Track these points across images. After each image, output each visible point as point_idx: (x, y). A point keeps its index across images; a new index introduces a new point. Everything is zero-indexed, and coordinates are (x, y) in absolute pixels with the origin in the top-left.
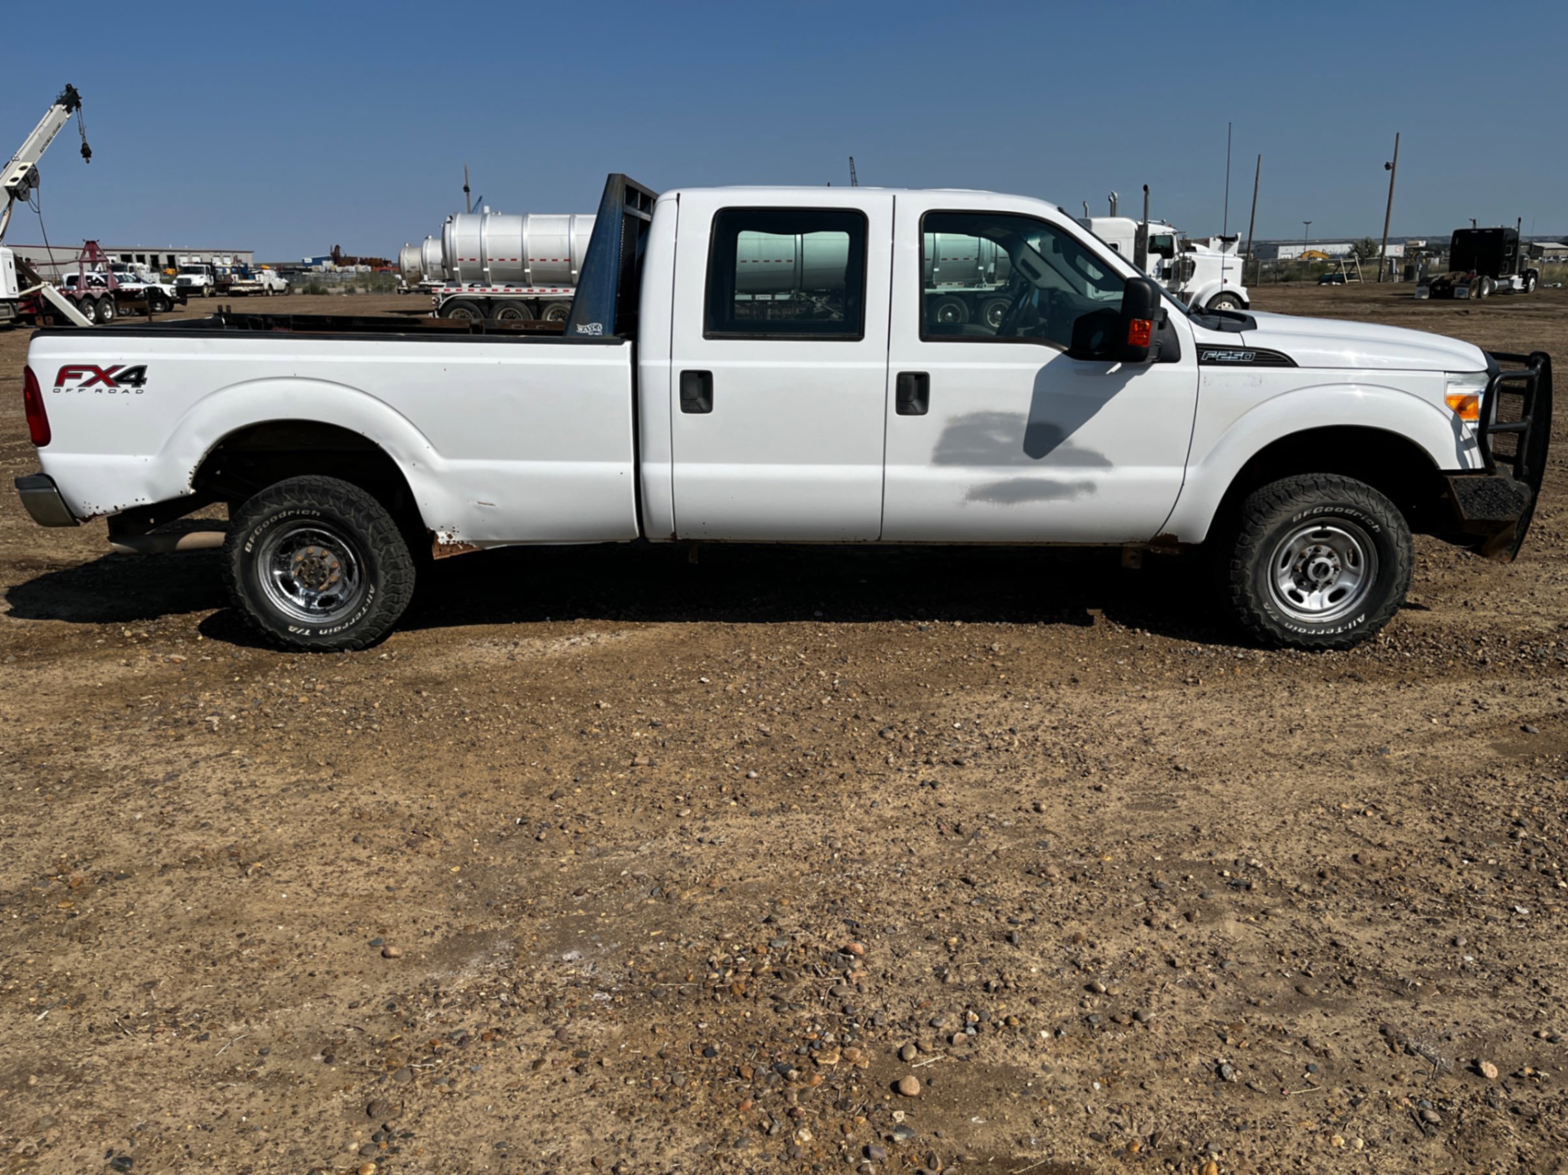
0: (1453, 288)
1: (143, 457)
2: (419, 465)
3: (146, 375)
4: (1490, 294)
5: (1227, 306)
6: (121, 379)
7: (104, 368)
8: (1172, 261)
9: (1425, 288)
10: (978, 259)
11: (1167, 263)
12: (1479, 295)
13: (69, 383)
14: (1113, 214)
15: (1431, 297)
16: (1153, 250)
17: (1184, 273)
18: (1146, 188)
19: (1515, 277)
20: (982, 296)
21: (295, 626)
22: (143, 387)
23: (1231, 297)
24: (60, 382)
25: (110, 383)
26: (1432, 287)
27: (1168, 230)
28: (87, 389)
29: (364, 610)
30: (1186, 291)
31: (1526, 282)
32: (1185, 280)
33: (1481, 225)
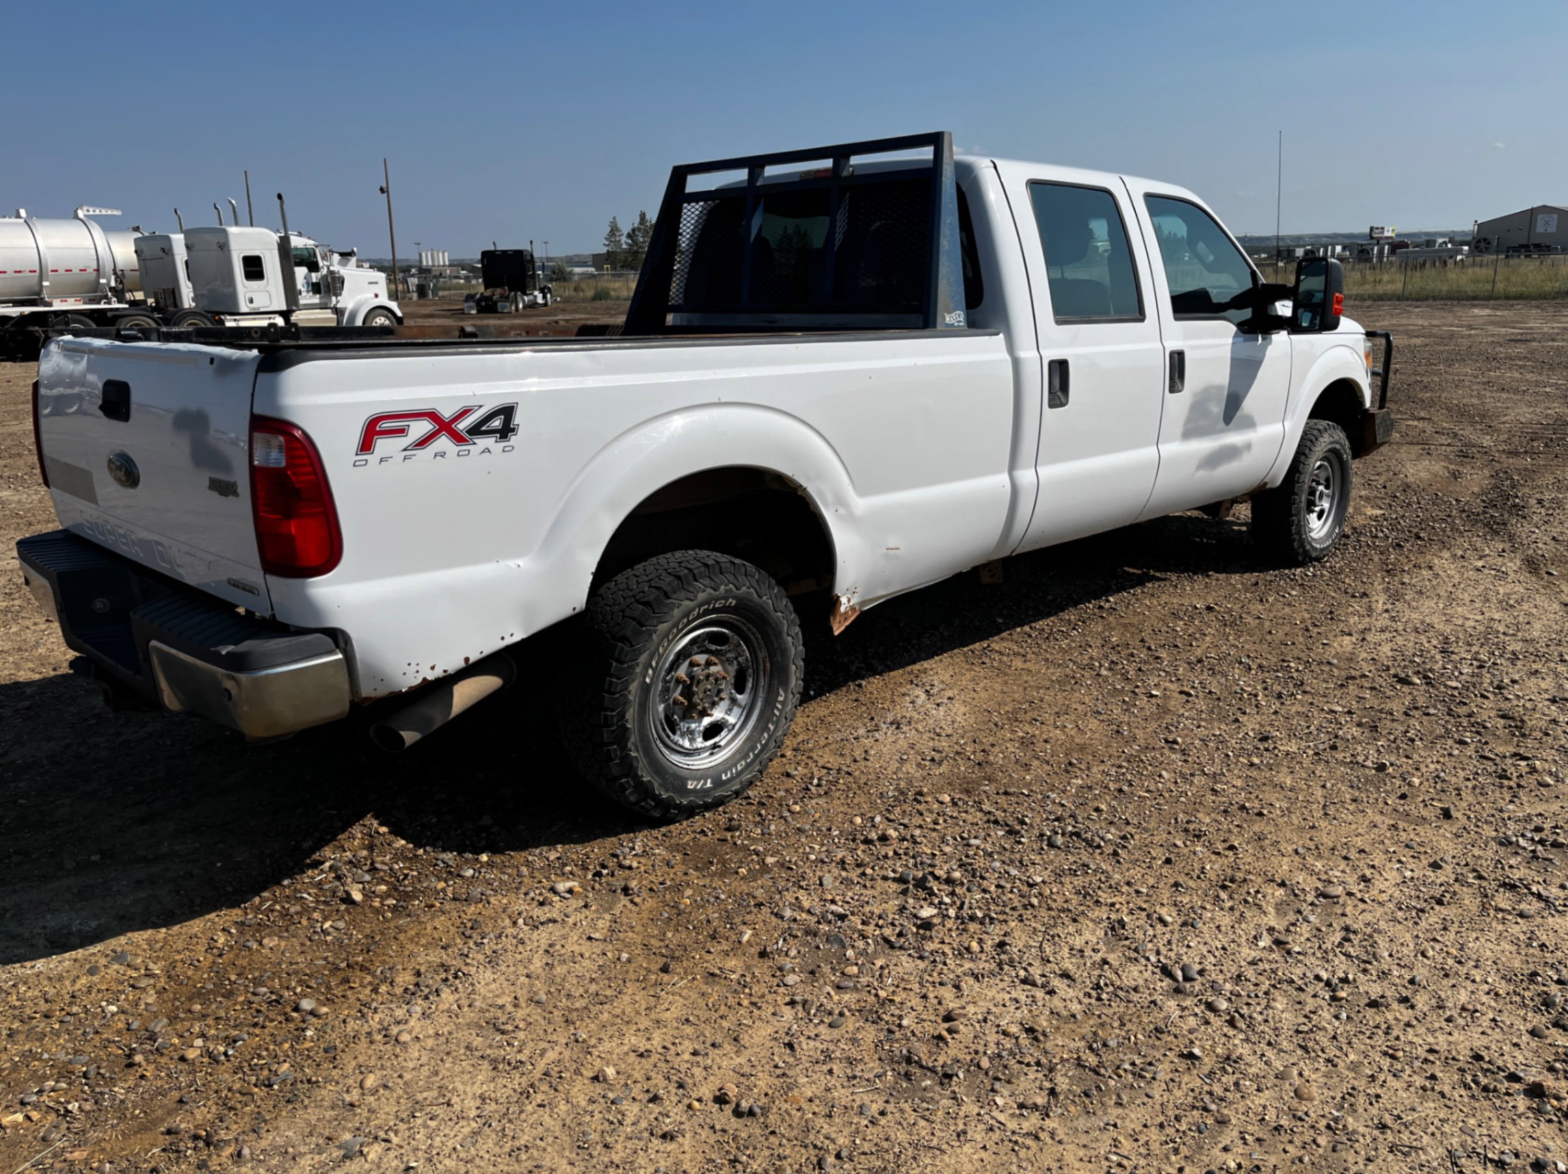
0: (495, 303)
1: (512, 563)
2: (842, 511)
3: (518, 419)
4: (525, 307)
5: (380, 321)
6: (476, 430)
7: (447, 413)
8: (319, 274)
9: (471, 304)
10: (98, 270)
11: (315, 277)
12: (517, 309)
13: (383, 445)
14: (252, 225)
15: (479, 312)
16: (299, 264)
17: (335, 288)
18: (280, 197)
19: (536, 293)
20: (109, 314)
21: (693, 779)
22: (513, 440)
23: (385, 312)
24: (366, 445)
25: (458, 438)
26: (478, 302)
27: (310, 243)
28: (419, 453)
29: (771, 727)
30: (339, 306)
31: (544, 297)
32: (337, 295)
33: (501, 247)
